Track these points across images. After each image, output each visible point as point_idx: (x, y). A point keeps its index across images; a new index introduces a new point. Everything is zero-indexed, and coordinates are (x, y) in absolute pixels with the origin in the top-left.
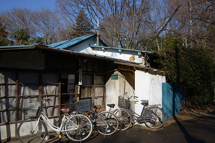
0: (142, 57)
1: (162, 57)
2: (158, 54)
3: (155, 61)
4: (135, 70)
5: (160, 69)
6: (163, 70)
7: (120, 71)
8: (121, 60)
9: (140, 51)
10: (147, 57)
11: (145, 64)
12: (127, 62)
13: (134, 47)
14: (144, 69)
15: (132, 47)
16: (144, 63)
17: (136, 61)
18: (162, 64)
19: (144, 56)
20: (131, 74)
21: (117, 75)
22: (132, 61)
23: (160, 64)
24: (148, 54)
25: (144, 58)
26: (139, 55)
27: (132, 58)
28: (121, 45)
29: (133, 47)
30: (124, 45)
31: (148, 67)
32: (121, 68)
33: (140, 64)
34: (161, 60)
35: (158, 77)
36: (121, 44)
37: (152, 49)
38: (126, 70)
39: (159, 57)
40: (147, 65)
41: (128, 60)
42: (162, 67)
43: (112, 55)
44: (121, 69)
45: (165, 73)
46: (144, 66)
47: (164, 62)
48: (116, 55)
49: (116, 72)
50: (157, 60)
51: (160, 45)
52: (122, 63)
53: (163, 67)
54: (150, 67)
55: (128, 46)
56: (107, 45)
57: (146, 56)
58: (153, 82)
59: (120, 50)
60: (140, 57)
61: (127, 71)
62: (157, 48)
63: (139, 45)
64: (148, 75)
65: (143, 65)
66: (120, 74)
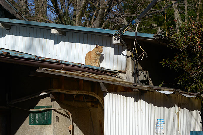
0: (125, 52)
1: (188, 51)
2: (175, 43)
3: (165, 62)
4: (103, 94)
5: (183, 89)
6: (192, 91)
7: (57, 98)
8: (59, 62)
9: (118, 33)
10: (140, 52)
11: (136, 74)
12: (77, 67)
13: (99, 17)
14: (131, 89)
15: (90, 17)
16: (130, 71)
17: (105, 65)
18: (188, 73)
19: (130, 48)
20: (93, 106)
21: (47, 111)
22: (95, 65)
23: (180, 72)
24: (142, 42)
25: (130, 53)
26: (114, 46)
27: (93, 55)
28: (57, 10)
29: (96, 16)
30: (67, 11)
31: (143, 82)
32: (60, 87)
33: (120, 75)
34: (184, 59)
35: (177, 114)
36: (56, 6)
37: (156, 20)
38: (74, 93)
39: (177, 51)
40: (141, 77)
41: (82, 61)
42: (187, 82)
43: (30, 47)
44: (60, 91)
45: (198, 102)
46: (132, 80)
47: (194, 66)
48: (43, 46)
49: (45, 102)
50: (171, 58)
51: (183, 9)
52: (64, 73)
53: (192, 81)
54: (150, 82)
55: (78, 13)
56: (11, 11)
57: (138, 47)
58: (160, 131)
59: (54, 31)
60: (118, 51)
61: (78, 96)
62: (171, 17)
63: (114, 9)
64: (143, 108)
65: (128, 78)
66: (55, 105)
